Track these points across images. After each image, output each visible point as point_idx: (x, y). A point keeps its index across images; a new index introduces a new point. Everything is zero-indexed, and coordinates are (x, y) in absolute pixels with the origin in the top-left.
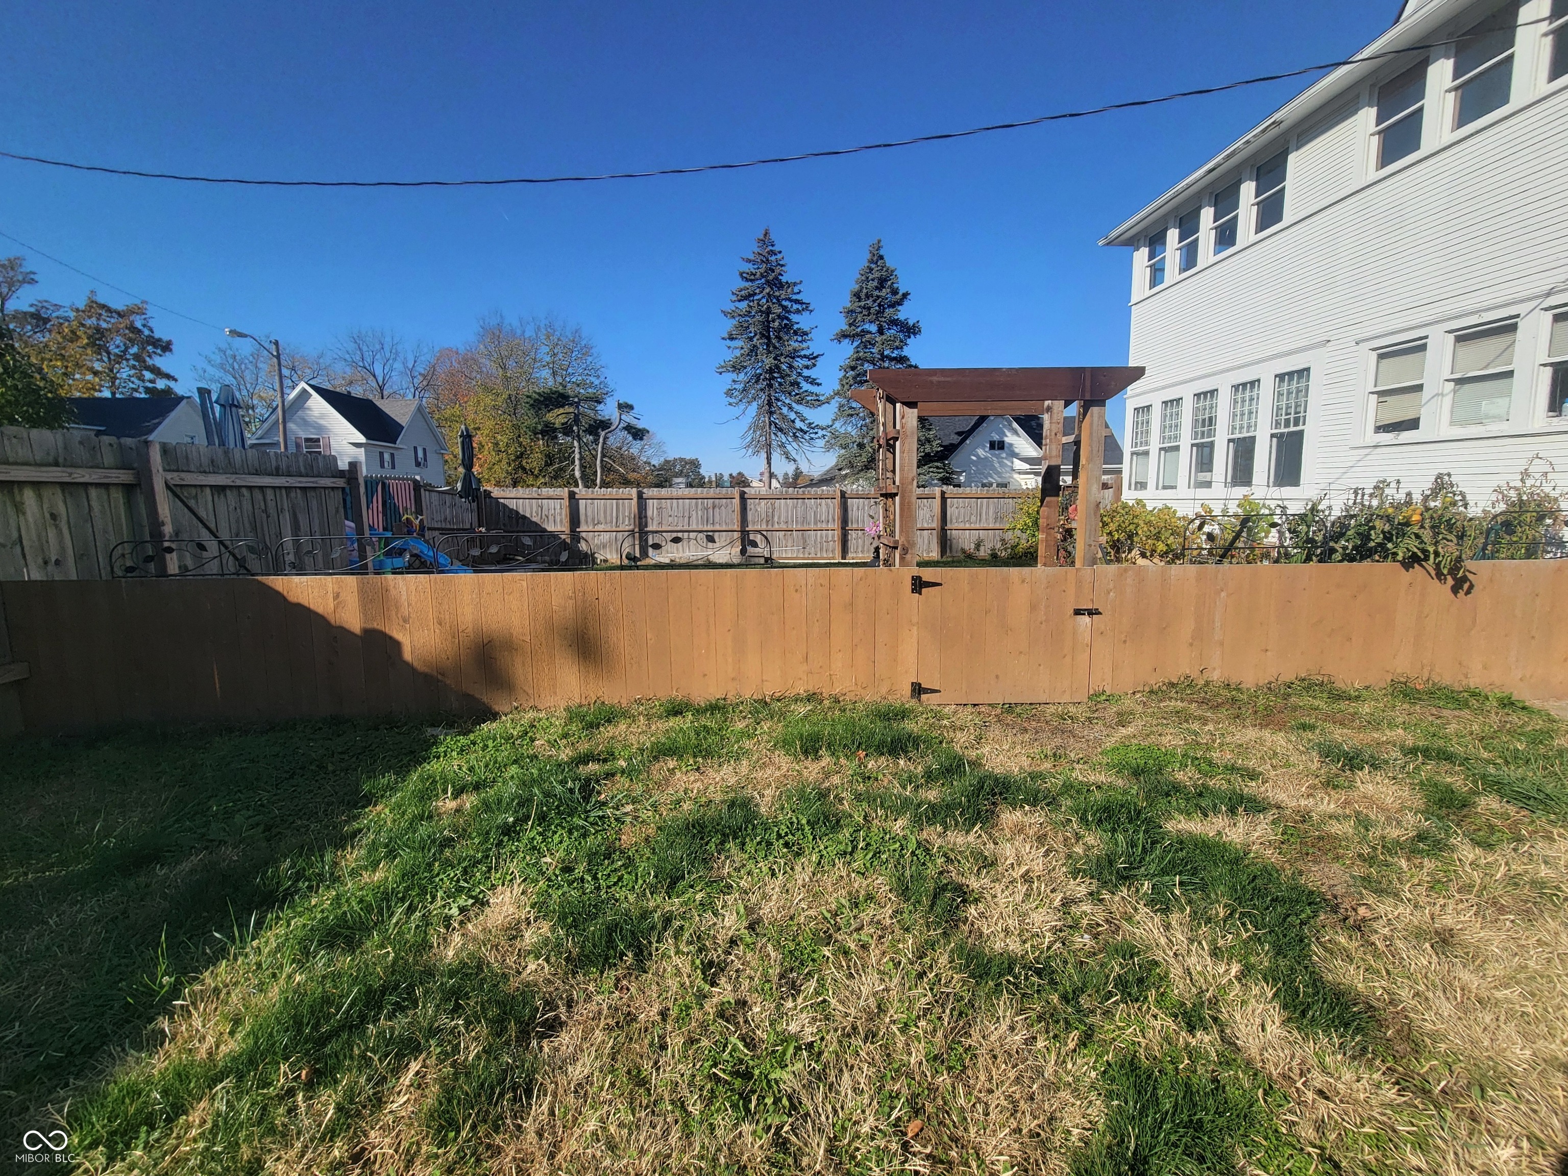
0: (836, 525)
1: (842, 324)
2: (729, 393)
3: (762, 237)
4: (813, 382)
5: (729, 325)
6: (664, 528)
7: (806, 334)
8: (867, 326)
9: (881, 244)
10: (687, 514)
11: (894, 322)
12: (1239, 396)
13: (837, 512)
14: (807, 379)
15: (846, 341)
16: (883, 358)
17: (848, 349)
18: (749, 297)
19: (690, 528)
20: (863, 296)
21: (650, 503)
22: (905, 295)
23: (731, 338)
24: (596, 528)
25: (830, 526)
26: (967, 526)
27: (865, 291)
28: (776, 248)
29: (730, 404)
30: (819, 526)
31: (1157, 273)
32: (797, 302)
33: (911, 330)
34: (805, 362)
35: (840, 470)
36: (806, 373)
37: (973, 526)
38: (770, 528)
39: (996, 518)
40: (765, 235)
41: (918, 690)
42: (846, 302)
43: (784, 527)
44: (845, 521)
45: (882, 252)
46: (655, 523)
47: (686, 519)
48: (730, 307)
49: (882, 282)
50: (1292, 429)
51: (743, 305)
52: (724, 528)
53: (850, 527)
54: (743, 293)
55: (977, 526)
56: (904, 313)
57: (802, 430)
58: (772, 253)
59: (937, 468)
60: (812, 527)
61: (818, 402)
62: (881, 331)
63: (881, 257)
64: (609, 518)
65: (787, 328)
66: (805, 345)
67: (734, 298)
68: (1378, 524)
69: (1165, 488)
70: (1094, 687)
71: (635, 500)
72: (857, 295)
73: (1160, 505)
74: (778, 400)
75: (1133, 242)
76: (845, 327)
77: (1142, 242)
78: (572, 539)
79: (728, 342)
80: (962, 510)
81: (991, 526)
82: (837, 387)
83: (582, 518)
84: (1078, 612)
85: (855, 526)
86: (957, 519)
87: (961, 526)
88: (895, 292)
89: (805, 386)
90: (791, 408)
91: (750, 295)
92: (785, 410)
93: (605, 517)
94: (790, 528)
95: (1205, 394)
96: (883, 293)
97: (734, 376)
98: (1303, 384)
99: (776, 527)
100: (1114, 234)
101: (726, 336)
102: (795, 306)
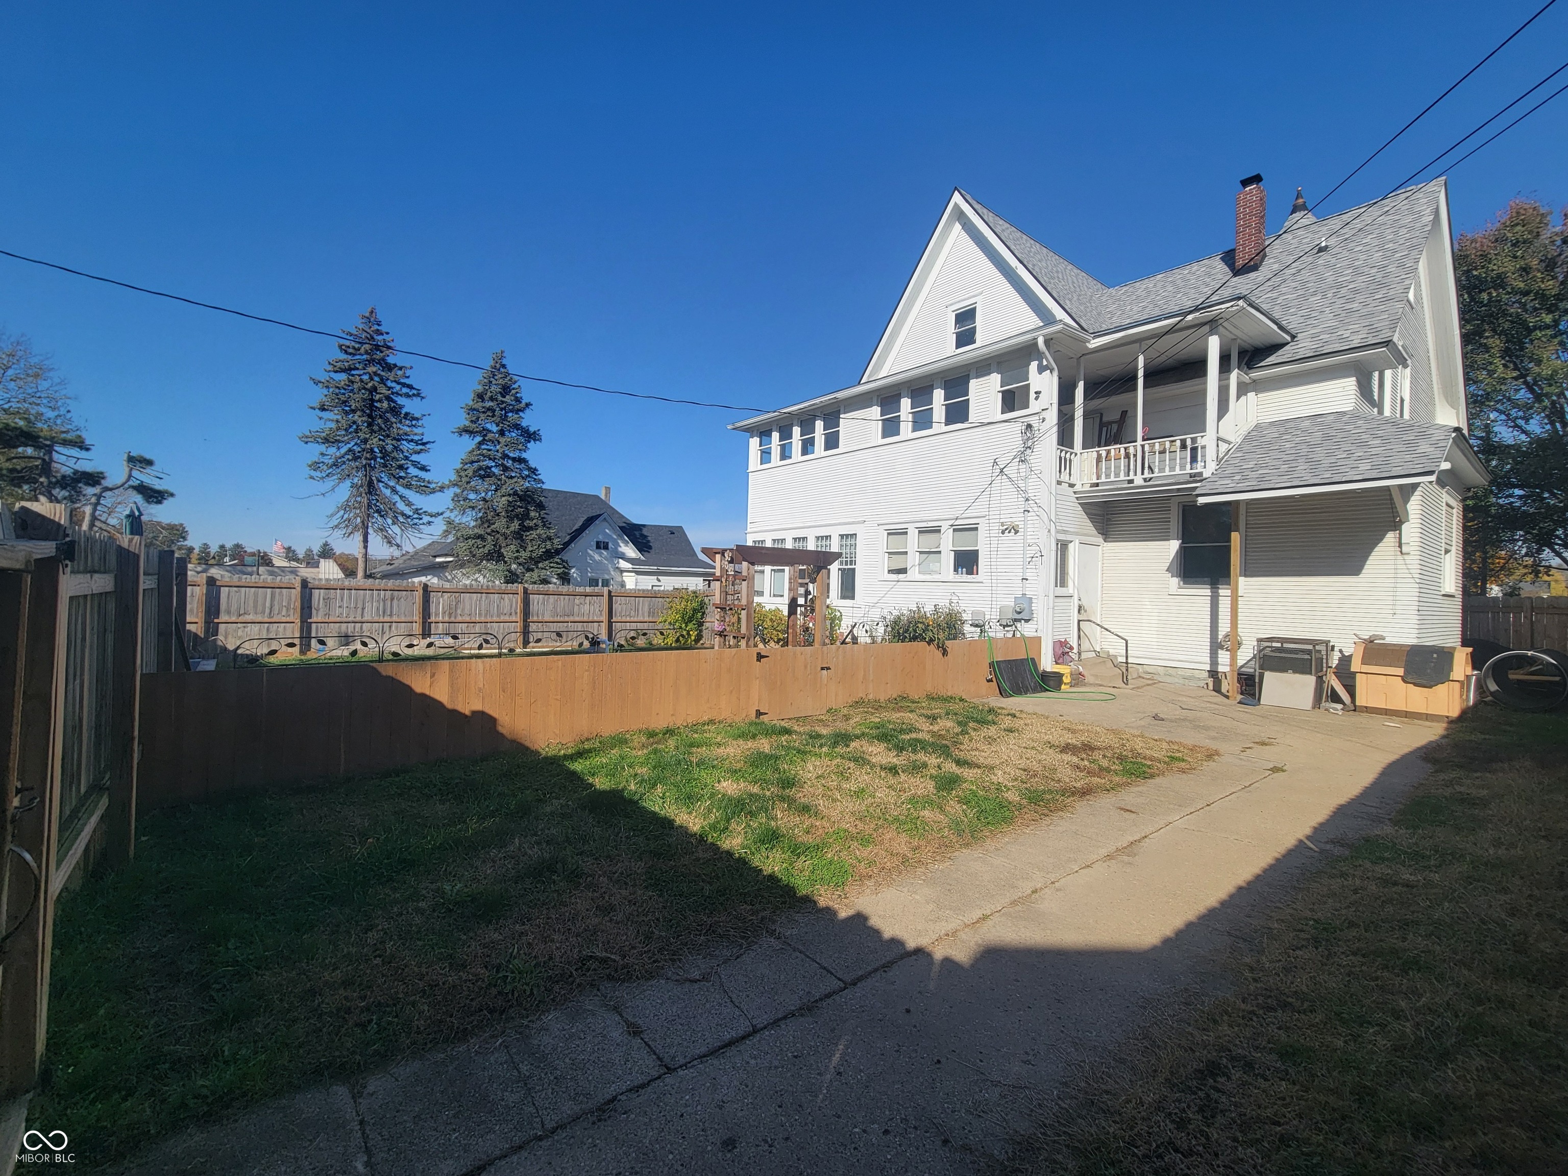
0: (518, 617)
1: (463, 420)
2: (315, 466)
3: (367, 315)
4: (423, 468)
5: (319, 395)
6: (331, 619)
7: (417, 419)
8: (489, 426)
9: (504, 355)
10: (360, 605)
11: (517, 426)
12: (820, 543)
13: (520, 605)
14: (415, 464)
15: (466, 437)
16: (505, 456)
17: (469, 443)
18: (348, 370)
19: (363, 620)
20: (486, 397)
21: (316, 593)
22: (528, 405)
23: (323, 409)
24: (241, 619)
25: (514, 619)
26: (628, 619)
27: (489, 394)
28: (383, 329)
29: (312, 478)
30: (502, 618)
31: (765, 455)
32: (410, 387)
33: (531, 436)
34: (412, 446)
35: (435, 557)
36: (414, 457)
37: (632, 619)
38: (453, 619)
39: (649, 613)
40: (372, 312)
41: (759, 713)
42: (469, 399)
43: (468, 619)
44: (526, 612)
45: (504, 362)
46: (321, 613)
47: (359, 611)
48: (324, 377)
49: (506, 390)
50: (849, 567)
51: (343, 377)
52: (403, 619)
53: (531, 619)
54: (338, 364)
55: (635, 619)
56: (528, 420)
57: (403, 514)
58: (378, 332)
59: (557, 563)
60: (495, 619)
61: (425, 488)
62: (502, 433)
63: (504, 366)
64: (260, 608)
65: (395, 410)
66: (415, 430)
67: (330, 368)
68: (919, 625)
69: (774, 596)
70: (829, 706)
71: (299, 589)
72: (481, 396)
73: (773, 607)
74: (379, 481)
75: (751, 430)
76: (467, 423)
77: (755, 432)
78: (207, 631)
79: (318, 412)
80: (624, 606)
81: (646, 619)
82: (454, 477)
83: (223, 606)
84: (822, 669)
85: (535, 619)
86: (621, 613)
87: (624, 619)
88: (518, 400)
89: (413, 471)
90: (394, 490)
91: (350, 369)
92: (388, 492)
93: (255, 607)
94: (473, 620)
95: (799, 539)
96: (508, 399)
97: (323, 448)
98: (853, 542)
99: (459, 619)
100: (738, 425)
101: (317, 405)
102: (405, 390)
